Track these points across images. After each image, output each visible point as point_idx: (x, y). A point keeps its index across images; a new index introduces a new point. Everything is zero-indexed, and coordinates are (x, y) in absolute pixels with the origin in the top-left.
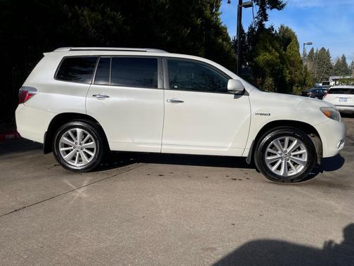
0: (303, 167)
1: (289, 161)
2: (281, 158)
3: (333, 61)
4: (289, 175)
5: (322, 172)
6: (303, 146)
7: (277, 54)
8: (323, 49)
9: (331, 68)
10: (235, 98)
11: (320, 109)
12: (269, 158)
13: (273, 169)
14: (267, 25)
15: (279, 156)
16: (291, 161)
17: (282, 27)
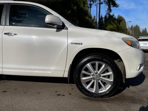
0: (110, 86)
1: (100, 81)
2: (94, 78)
3: (141, 31)
4: (100, 92)
5: (129, 87)
6: (109, 69)
7: (116, 26)
8: (137, 26)
9: (140, 33)
10: (57, 31)
11: (122, 39)
12: (84, 78)
13: (88, 87)
14: (111, 14)
15: (92, 77)
16: (101, 81)
17: (119, 16)
